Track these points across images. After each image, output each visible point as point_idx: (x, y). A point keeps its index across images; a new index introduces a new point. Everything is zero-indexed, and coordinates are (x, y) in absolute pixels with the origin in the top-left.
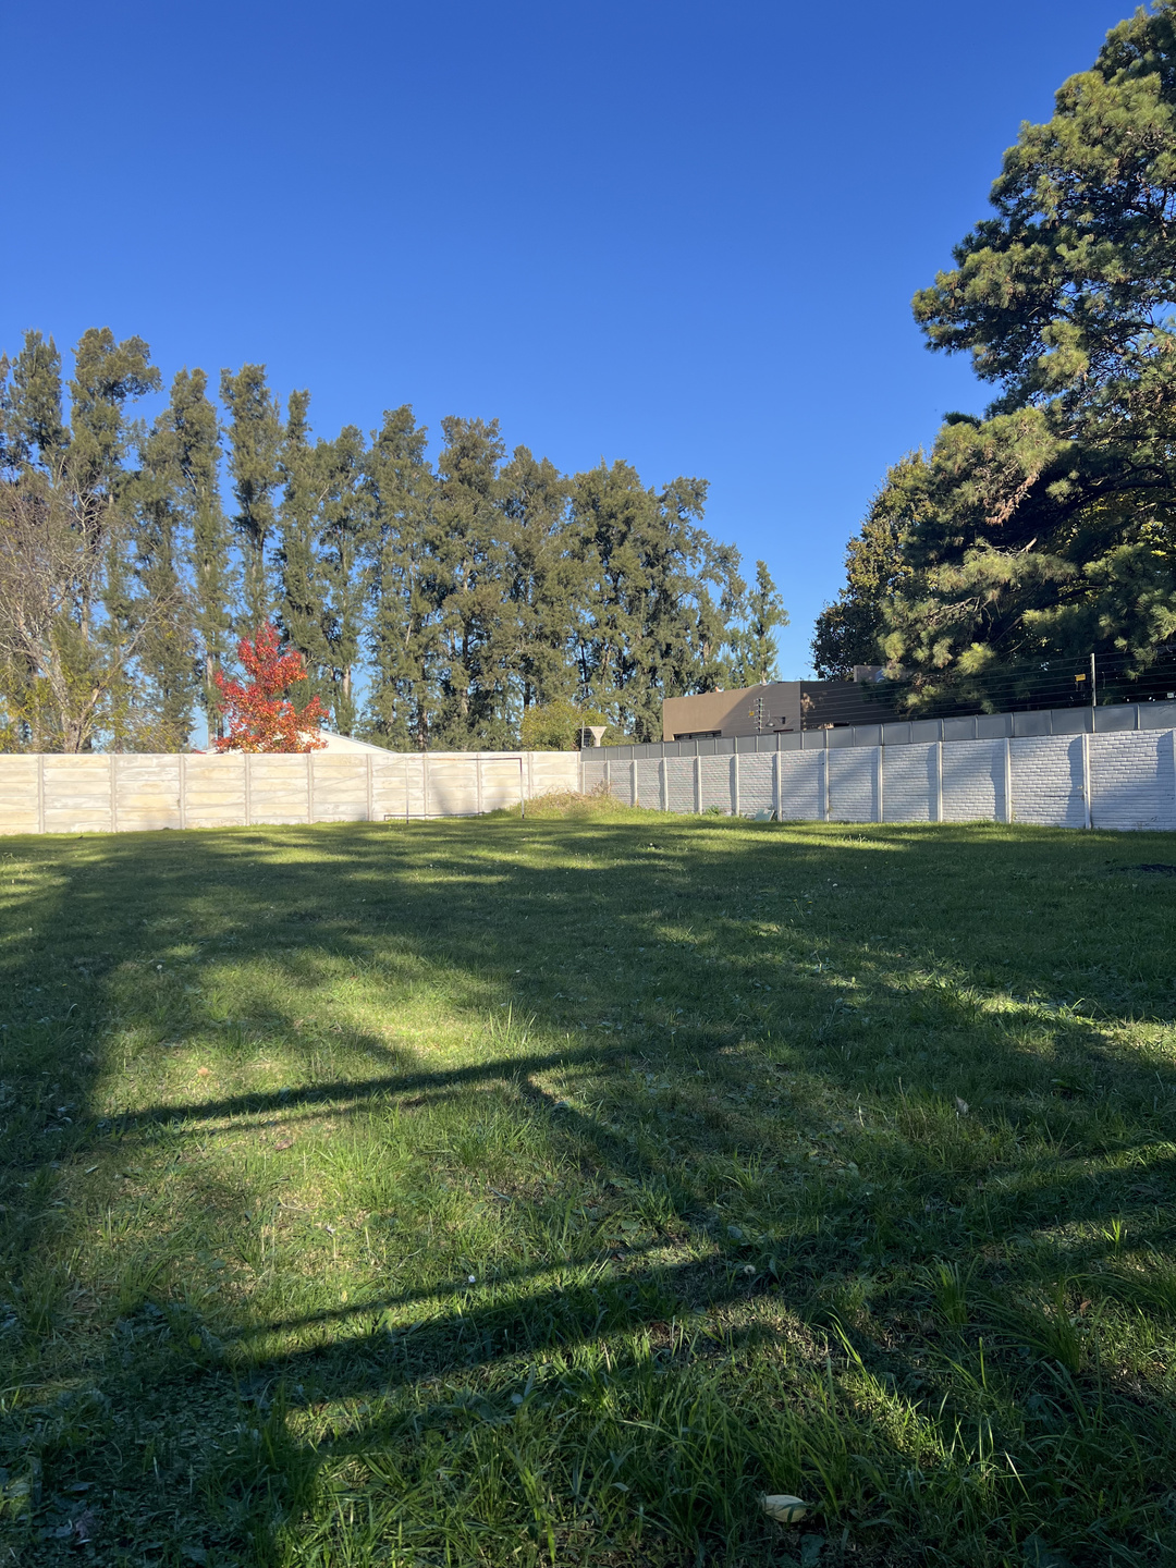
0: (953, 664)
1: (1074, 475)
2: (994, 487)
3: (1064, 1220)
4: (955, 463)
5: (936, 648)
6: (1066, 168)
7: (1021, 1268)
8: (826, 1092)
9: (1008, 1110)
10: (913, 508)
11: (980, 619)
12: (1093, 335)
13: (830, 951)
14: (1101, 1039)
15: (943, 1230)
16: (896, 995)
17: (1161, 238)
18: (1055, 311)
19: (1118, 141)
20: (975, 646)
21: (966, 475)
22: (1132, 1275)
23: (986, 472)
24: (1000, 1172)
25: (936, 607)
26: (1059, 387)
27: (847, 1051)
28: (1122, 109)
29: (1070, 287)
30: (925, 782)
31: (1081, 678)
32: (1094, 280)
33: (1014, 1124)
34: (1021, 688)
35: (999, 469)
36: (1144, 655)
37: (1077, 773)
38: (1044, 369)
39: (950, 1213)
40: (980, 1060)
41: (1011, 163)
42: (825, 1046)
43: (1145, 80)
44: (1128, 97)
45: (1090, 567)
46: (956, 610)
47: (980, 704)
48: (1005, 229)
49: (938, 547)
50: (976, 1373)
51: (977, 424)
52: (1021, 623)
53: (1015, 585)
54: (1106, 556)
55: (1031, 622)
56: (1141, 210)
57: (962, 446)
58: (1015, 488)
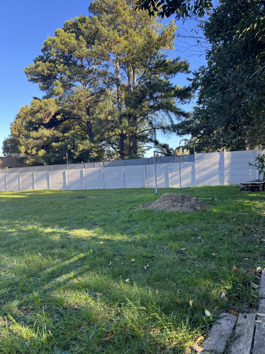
0: (37, 154)
1: (61, 114)
2: (45, 115)
3: (62, 275)
4: (35, 108)
5: (33, 150)
6: (57, 48)
7: (53, 288)
8: (6, 258)
9: (50, 254)
10: (26, 117)
11: (43, 144)
12: (64, 85)
13: (8, 223)
14: (69, 235)
15: (35, 284)
16: (24, 232)
17: (77, 68)
18: (56, 79)
19: (68, 46)
20: (42, 150)
21: (38, 111)
22: (75, 283)
23: (43, 111)
24: (48, 268)
25: (32, 141)
26: (58, 95)
27: (12, 247)
28: (68, 39)
29: (59, 74)
30: (31, 181)
31: (64, 158)
32: (64, 74)
33: (51, 256)
34: (52, 160)
35: (46, 111)
36: (77, 154)
37: (64, 178)
38: (54, 91)
39: (37, 280)
40: (44, 243)
41: (45, 44)
42: (6, 247)
43: (72, 34)
44: (69, 37)
45: (66, 134)
46: (37, 142)
47: (43, 163)
48: (45, 58)
49: (32, 127)
50: (42, 315)
51: (40, 100)
52: (52, 145)
53: (50, 137)
54: (69, 132)
55: (54, 145)
56: (73, 61)
57: (37, 105)
58: (49, 116)
